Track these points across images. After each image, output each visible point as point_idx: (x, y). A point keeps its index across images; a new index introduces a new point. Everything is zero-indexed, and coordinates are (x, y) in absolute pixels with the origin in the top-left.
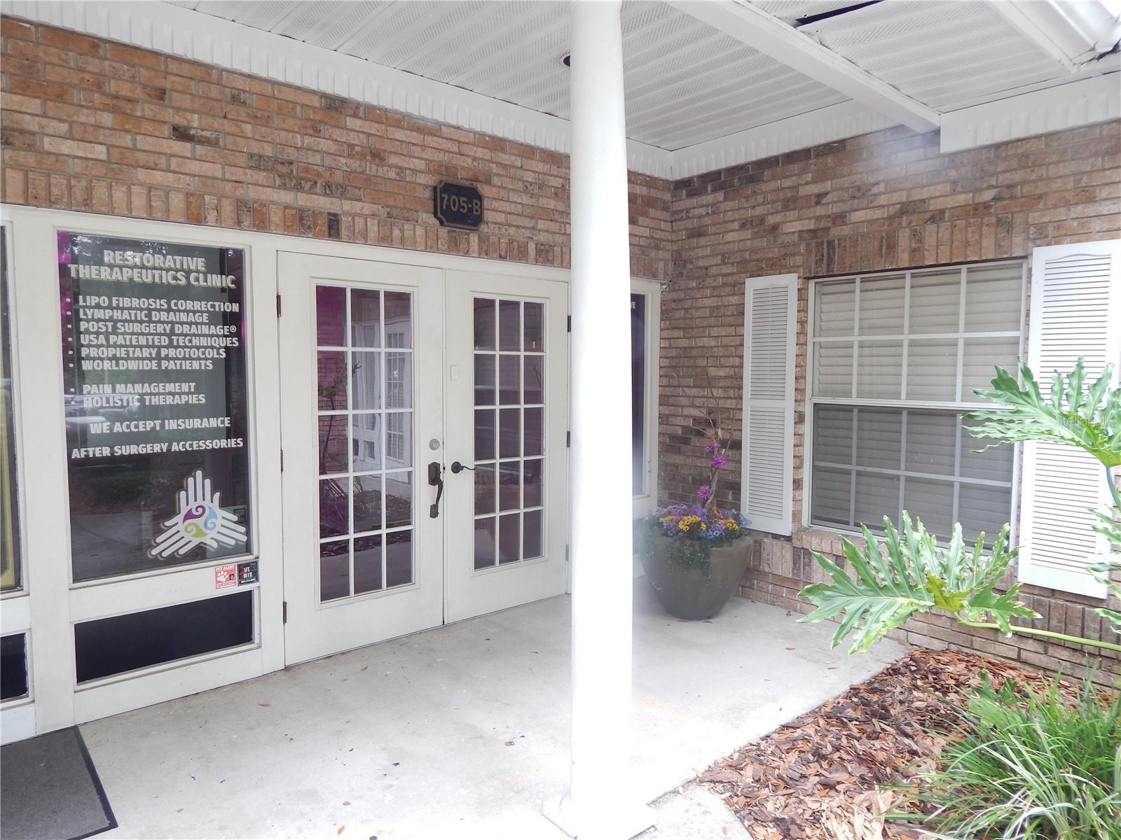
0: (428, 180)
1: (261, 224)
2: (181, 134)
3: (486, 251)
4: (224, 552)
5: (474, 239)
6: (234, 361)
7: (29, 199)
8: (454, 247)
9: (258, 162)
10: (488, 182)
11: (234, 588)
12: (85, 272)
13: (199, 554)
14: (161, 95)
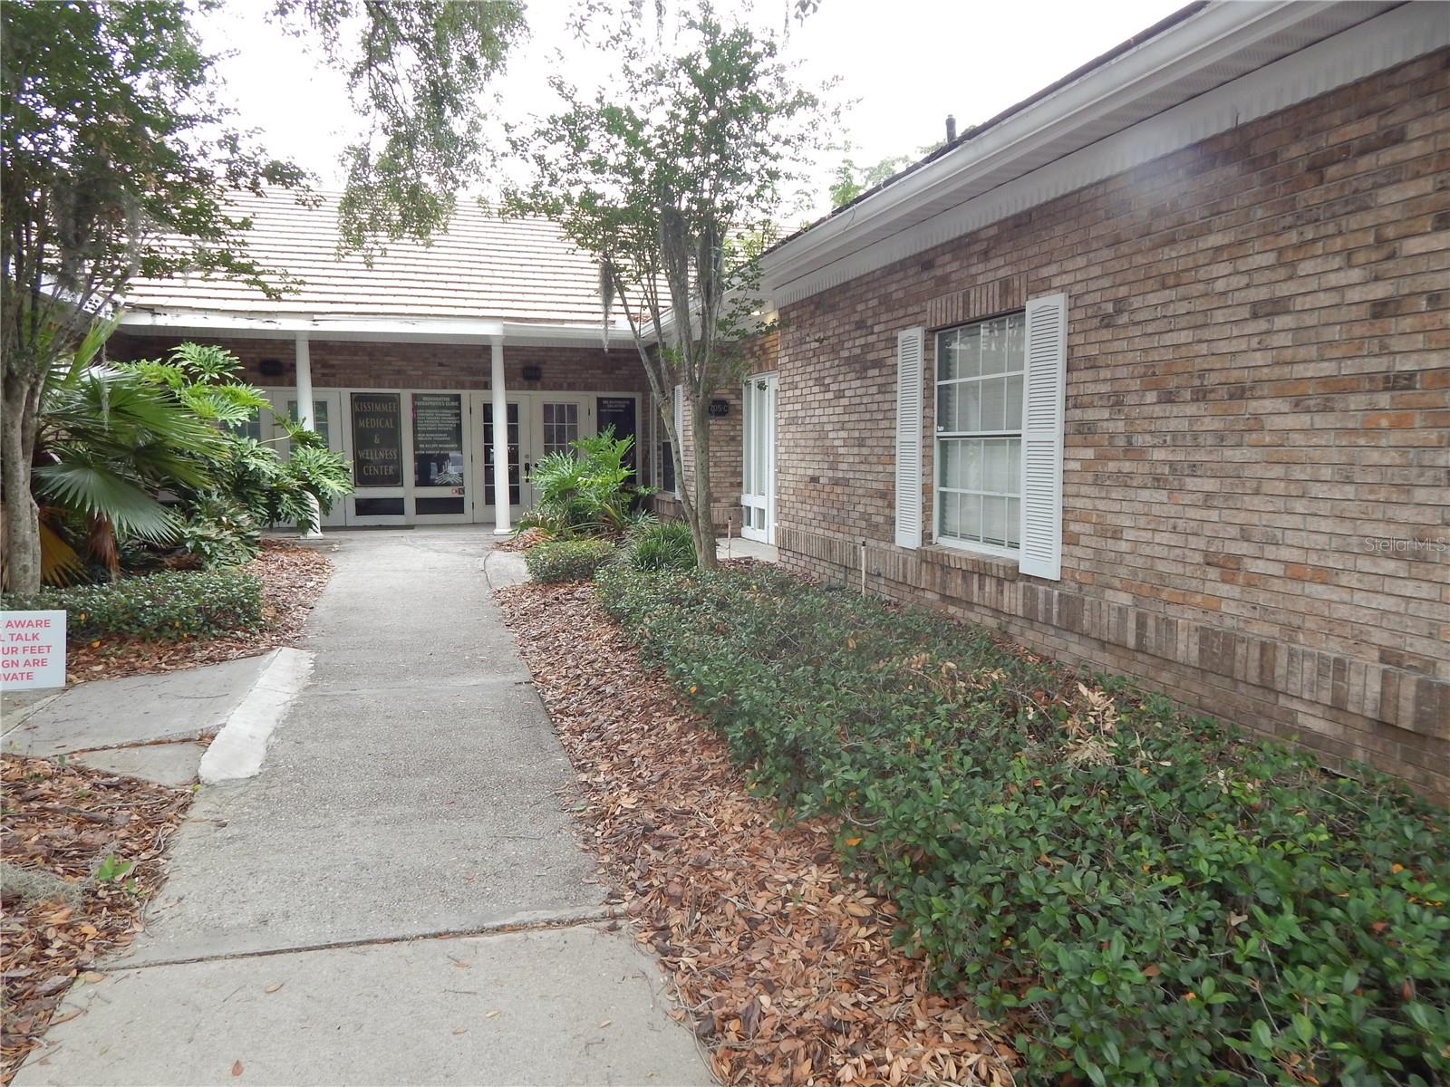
0: (520, 366)
1: (463, 388)
2: (441, 365)
3: (544, 388)
4: (455, 485)
5: (539, 385)
6: (459, 427)
7: (405, 387)
8: (530, 388)
9: (462, 369)
10: (545, 363)
11: (457, 495)
12: (419, 403)
13: (448, 484)
14: (435, 355)
